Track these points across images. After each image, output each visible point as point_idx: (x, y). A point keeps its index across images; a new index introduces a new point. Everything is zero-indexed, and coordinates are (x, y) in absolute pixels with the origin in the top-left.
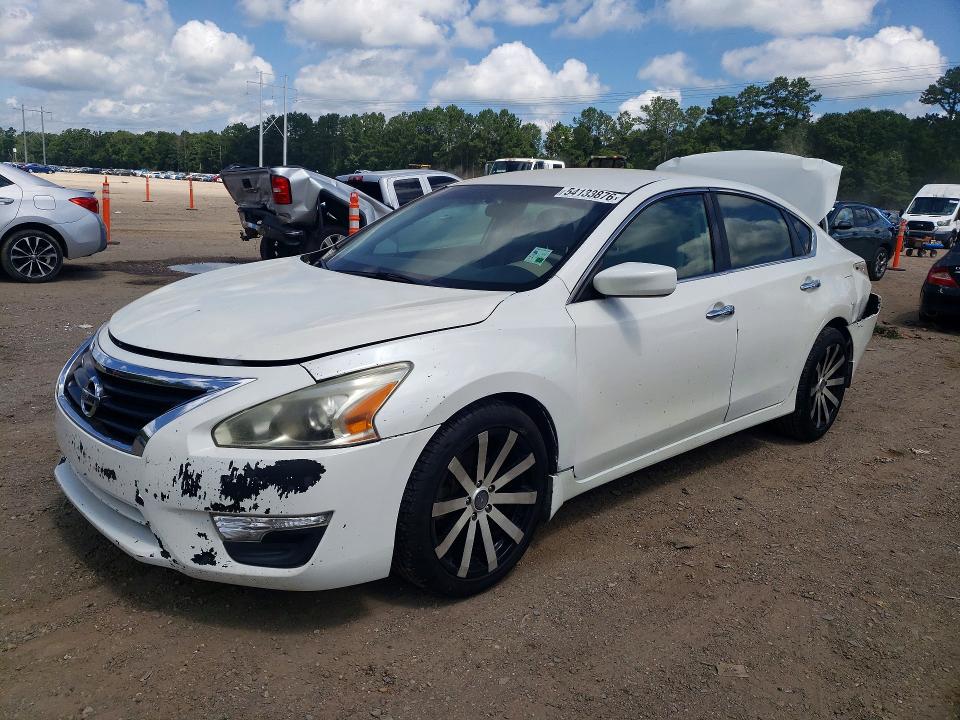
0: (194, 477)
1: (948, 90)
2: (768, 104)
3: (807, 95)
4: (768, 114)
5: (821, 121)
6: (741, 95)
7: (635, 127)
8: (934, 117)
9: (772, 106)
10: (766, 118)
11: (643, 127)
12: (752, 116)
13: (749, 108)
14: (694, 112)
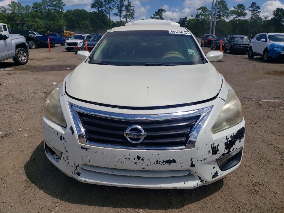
0: (216, 147)
1: (96, 4)
2: (51, 6)
3: (61, 4)
4: (52, 9)
5: (67, 12)
6: (42, 2)
7: (7, 12)
8: (94, 12)
9: (52, 7)
10: (51, 10)
11: (10, 12)
12: (47, 9)
13: (45, 7)
14: (27, 7)
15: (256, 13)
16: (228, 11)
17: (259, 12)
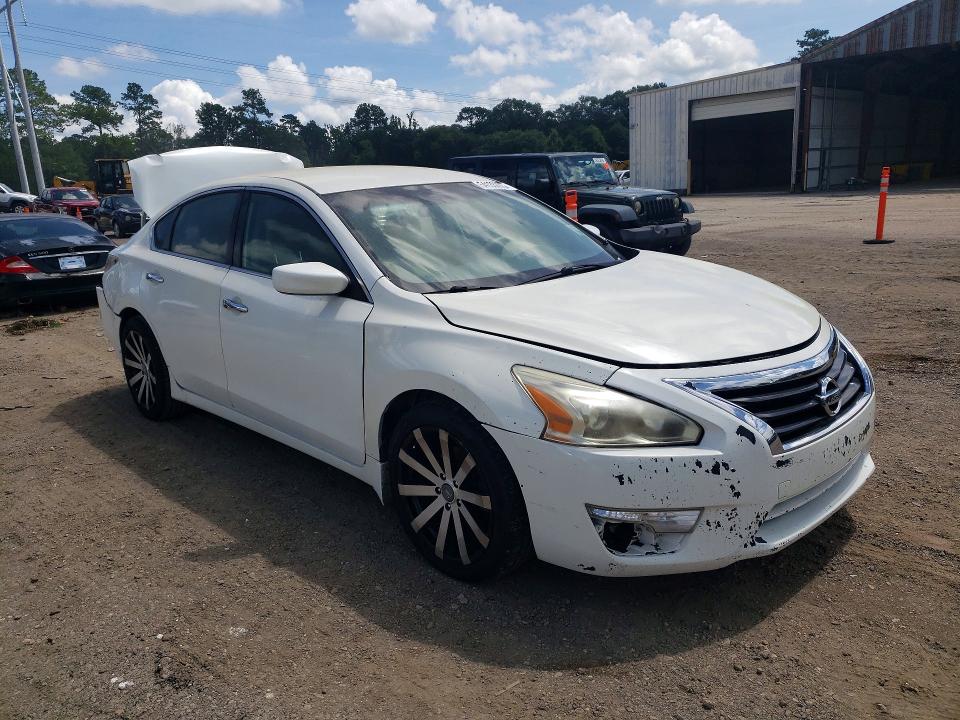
15: (149, 118)
16: (55, 107)
17: (158, 114)
